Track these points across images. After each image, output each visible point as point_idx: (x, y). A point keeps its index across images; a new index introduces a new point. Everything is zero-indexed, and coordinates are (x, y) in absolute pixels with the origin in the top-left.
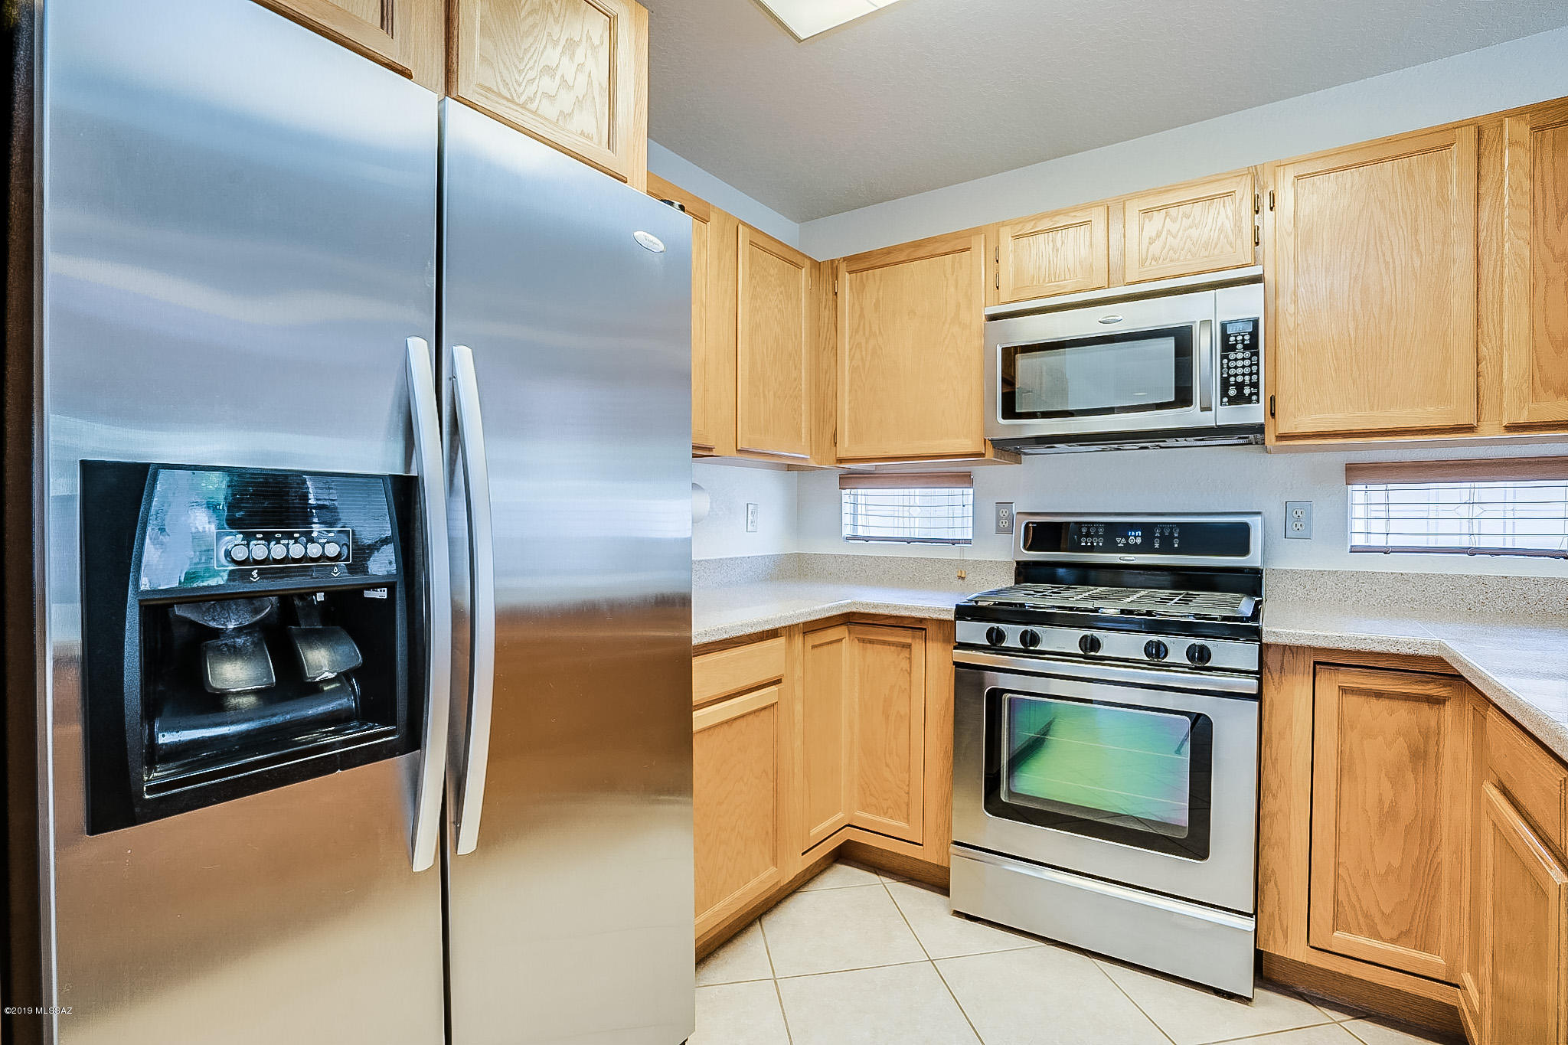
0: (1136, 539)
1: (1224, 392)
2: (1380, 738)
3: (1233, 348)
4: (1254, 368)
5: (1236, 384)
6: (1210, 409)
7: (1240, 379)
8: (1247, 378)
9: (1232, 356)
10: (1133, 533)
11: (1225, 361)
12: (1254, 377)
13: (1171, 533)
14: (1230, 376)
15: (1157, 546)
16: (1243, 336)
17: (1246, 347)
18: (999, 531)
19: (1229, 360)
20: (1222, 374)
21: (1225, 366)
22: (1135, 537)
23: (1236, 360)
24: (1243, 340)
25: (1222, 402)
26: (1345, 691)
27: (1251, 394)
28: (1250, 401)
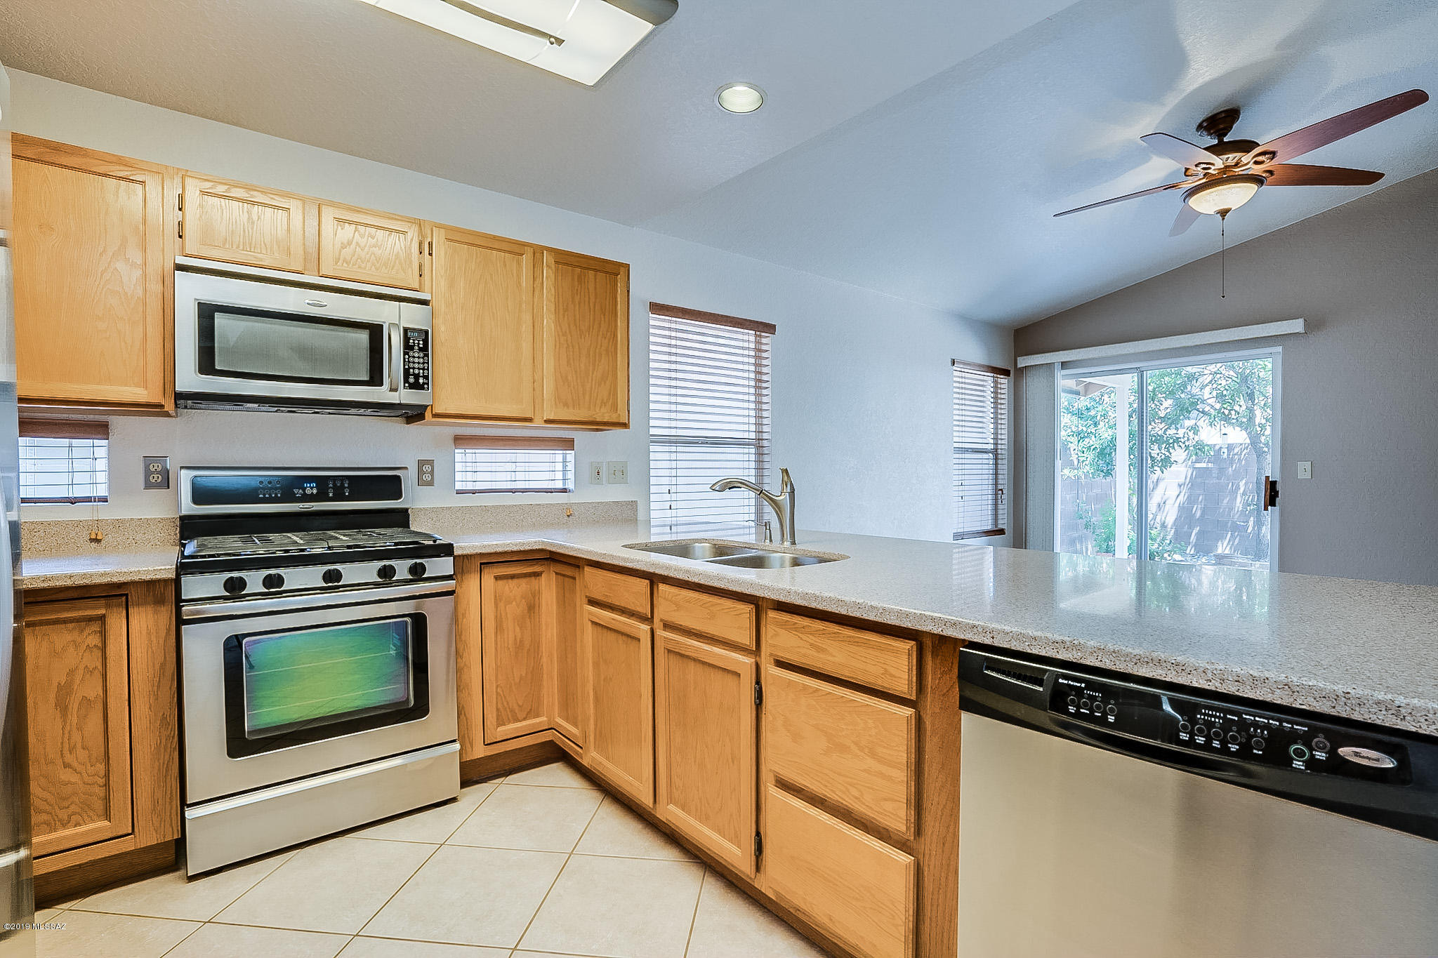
0: (311, 489)
1: (406, 380)
2: (514, 603)
3: (412, 348)
4: (426, 365)
5: (414, 374)
6: (396, 390)
7: (417, 371)
8: (421, 371)
9: (411, 353)
10: (308, 485)
11: (407, 356)
12: (426, 371)
13: (342, 484)
14: (409, 368)
15: (331, 495)
16: (419, 341)
17: (420, 349)
18: (149, 485)
19: (409, 357)
20: (404, 366)
21: (407, 360)
22: (312, 488)
23: (414, 357)
24: (419, 344)
25: (404, 386)
26: (497, 578)
27: (424, 383)
28: (423, 388)
